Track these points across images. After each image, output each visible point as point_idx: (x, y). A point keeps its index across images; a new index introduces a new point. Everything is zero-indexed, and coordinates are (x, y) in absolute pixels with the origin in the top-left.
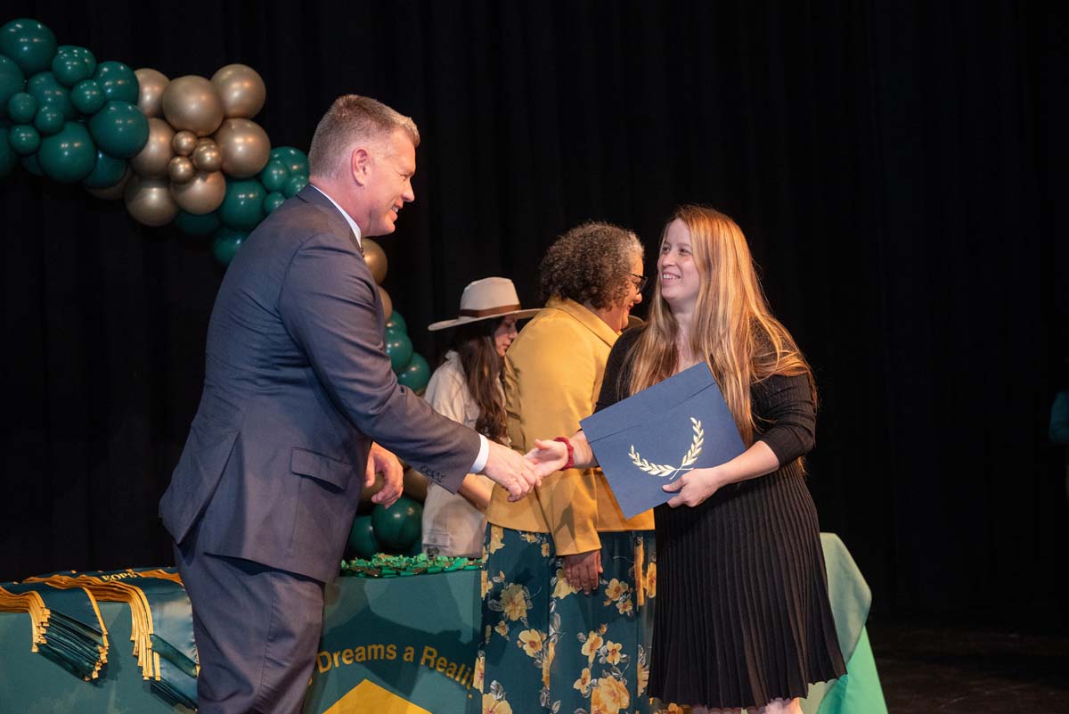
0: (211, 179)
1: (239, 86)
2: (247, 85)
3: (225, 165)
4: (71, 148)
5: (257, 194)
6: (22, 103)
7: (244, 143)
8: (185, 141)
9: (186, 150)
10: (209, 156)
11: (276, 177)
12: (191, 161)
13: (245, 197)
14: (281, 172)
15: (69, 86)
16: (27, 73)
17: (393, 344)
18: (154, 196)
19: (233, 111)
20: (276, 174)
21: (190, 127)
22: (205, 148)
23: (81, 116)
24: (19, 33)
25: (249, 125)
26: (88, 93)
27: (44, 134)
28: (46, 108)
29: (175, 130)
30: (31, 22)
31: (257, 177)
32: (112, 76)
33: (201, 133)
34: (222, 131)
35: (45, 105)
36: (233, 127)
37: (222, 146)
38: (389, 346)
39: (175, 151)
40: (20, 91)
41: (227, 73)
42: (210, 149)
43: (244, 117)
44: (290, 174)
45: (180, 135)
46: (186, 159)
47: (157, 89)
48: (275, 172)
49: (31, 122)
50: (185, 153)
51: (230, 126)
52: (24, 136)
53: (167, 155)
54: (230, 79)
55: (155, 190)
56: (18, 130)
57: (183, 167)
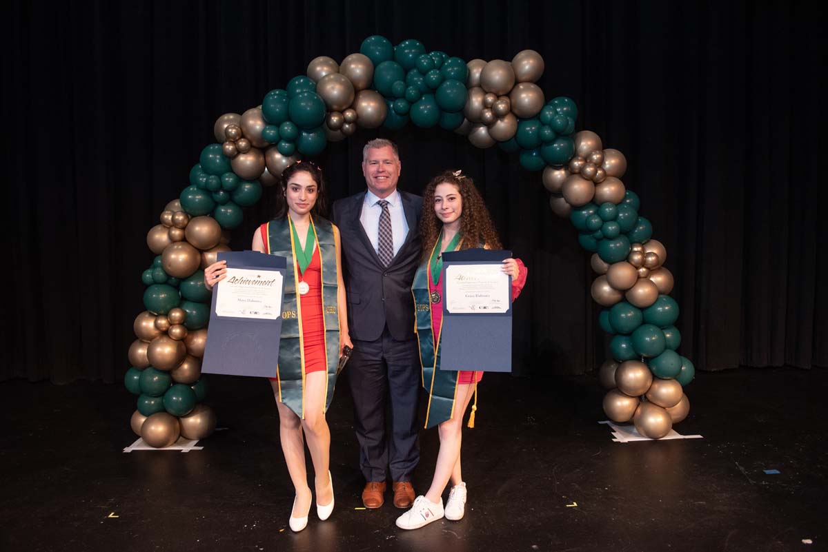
0: (506, 120)
1: (528, 63)
2: (531, 61)
3: (516, 111)
4: (425, 109)
5: (537, 126)
6: (398, 86)
7: (527, 97)
8: (490, 99)
9: (490, 104)
10: (501, 107)
11: (549, 116)
12: (492, 111)
13: (530, 129)
14: (551, 113)
15: (423, 73)
16: (406, 70)
17: (624, 212)
18: (482, 131)
19: (524, 78)
20: (548, 114)
21: (493, 90)
22: (499, 101)
23: (432, 90)
24: (406, 47)
25: (533, 86)
26: (433, 76)
27: (412, 102)
28: (411, 87)
29: (486, 93)
30: (413, 41)
31: (537, 116)
32: (452, 66)
33: (501, 93)
34: (514, 91)
35: (410, 86)
36: (521, 87)
37: (513, 101)
38: (621, 215)
39: (485, 105)
40: (396, 80)
41: (522, 54)
42: (502, 103)
43: (530, 81)
44: (557, 113)
45: (487, 96)
46: (490, 109)
47: (480, 70)
48: (547, 113)
49: (403, 96)
50: (489, 106)
51: (519, 87)
52: (401, 104)
53: (481, 108)
54: (522, 59)
55: (481, 128)
56: (397, 101)
57: (488, 115)
